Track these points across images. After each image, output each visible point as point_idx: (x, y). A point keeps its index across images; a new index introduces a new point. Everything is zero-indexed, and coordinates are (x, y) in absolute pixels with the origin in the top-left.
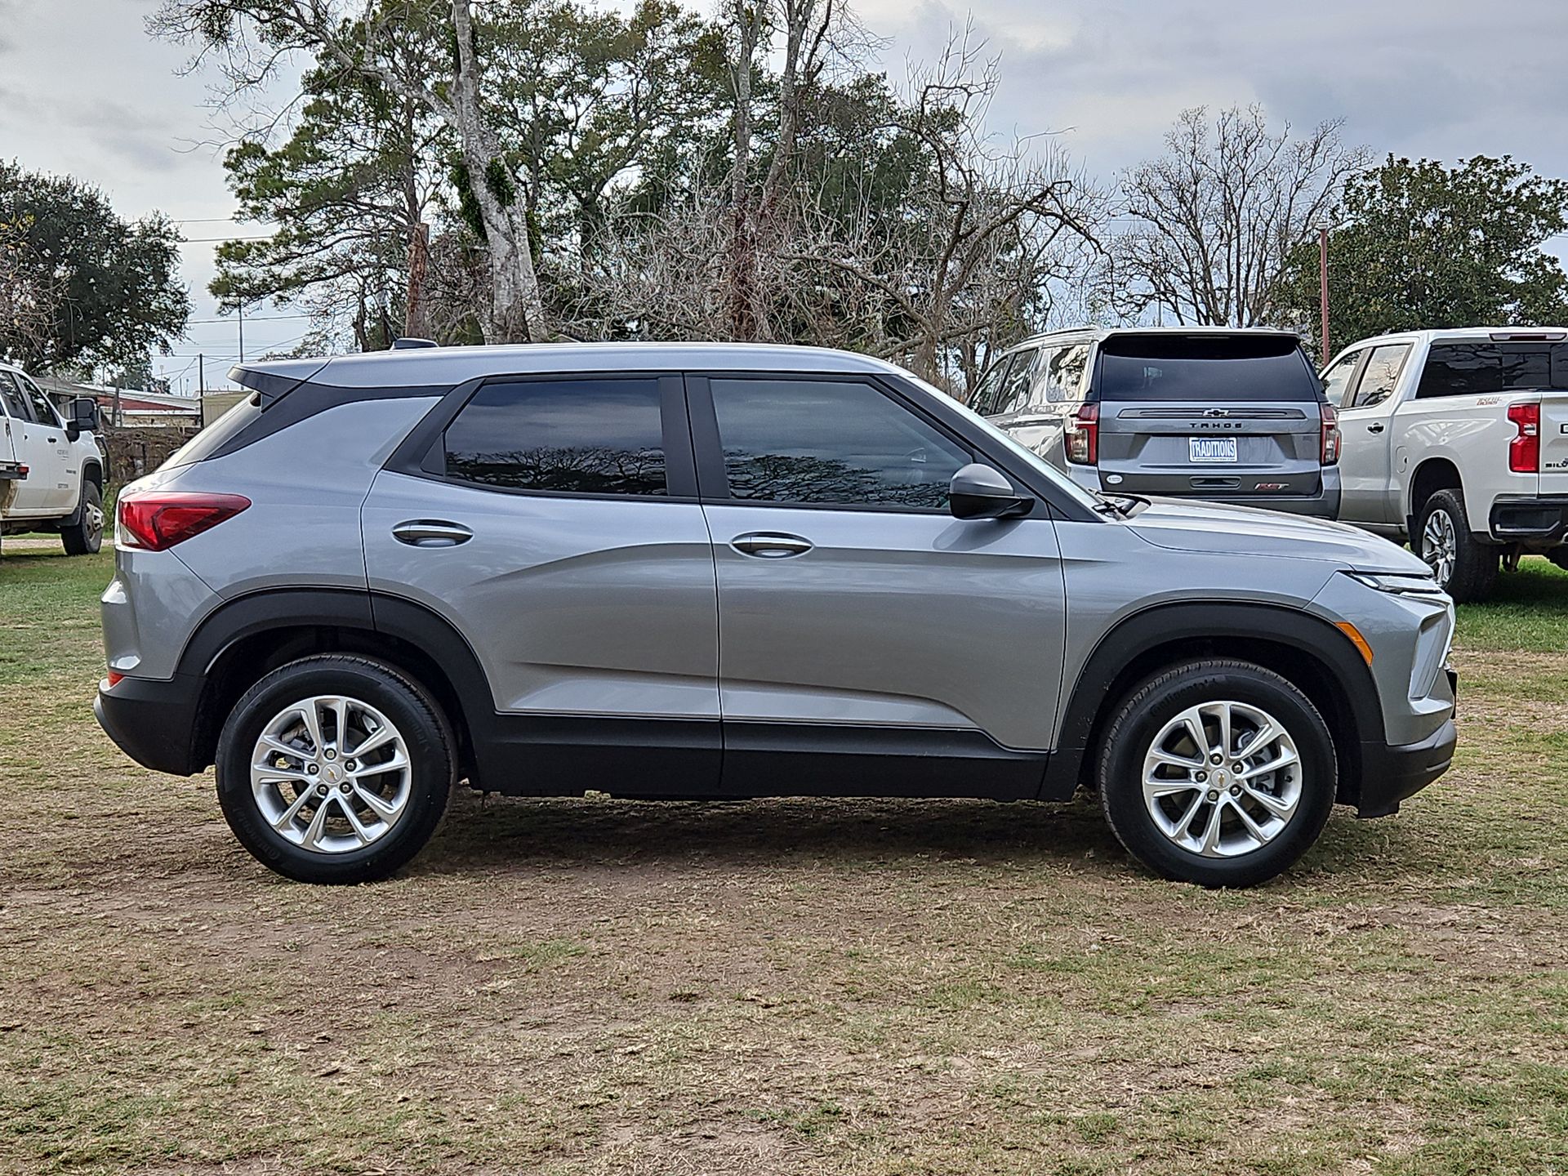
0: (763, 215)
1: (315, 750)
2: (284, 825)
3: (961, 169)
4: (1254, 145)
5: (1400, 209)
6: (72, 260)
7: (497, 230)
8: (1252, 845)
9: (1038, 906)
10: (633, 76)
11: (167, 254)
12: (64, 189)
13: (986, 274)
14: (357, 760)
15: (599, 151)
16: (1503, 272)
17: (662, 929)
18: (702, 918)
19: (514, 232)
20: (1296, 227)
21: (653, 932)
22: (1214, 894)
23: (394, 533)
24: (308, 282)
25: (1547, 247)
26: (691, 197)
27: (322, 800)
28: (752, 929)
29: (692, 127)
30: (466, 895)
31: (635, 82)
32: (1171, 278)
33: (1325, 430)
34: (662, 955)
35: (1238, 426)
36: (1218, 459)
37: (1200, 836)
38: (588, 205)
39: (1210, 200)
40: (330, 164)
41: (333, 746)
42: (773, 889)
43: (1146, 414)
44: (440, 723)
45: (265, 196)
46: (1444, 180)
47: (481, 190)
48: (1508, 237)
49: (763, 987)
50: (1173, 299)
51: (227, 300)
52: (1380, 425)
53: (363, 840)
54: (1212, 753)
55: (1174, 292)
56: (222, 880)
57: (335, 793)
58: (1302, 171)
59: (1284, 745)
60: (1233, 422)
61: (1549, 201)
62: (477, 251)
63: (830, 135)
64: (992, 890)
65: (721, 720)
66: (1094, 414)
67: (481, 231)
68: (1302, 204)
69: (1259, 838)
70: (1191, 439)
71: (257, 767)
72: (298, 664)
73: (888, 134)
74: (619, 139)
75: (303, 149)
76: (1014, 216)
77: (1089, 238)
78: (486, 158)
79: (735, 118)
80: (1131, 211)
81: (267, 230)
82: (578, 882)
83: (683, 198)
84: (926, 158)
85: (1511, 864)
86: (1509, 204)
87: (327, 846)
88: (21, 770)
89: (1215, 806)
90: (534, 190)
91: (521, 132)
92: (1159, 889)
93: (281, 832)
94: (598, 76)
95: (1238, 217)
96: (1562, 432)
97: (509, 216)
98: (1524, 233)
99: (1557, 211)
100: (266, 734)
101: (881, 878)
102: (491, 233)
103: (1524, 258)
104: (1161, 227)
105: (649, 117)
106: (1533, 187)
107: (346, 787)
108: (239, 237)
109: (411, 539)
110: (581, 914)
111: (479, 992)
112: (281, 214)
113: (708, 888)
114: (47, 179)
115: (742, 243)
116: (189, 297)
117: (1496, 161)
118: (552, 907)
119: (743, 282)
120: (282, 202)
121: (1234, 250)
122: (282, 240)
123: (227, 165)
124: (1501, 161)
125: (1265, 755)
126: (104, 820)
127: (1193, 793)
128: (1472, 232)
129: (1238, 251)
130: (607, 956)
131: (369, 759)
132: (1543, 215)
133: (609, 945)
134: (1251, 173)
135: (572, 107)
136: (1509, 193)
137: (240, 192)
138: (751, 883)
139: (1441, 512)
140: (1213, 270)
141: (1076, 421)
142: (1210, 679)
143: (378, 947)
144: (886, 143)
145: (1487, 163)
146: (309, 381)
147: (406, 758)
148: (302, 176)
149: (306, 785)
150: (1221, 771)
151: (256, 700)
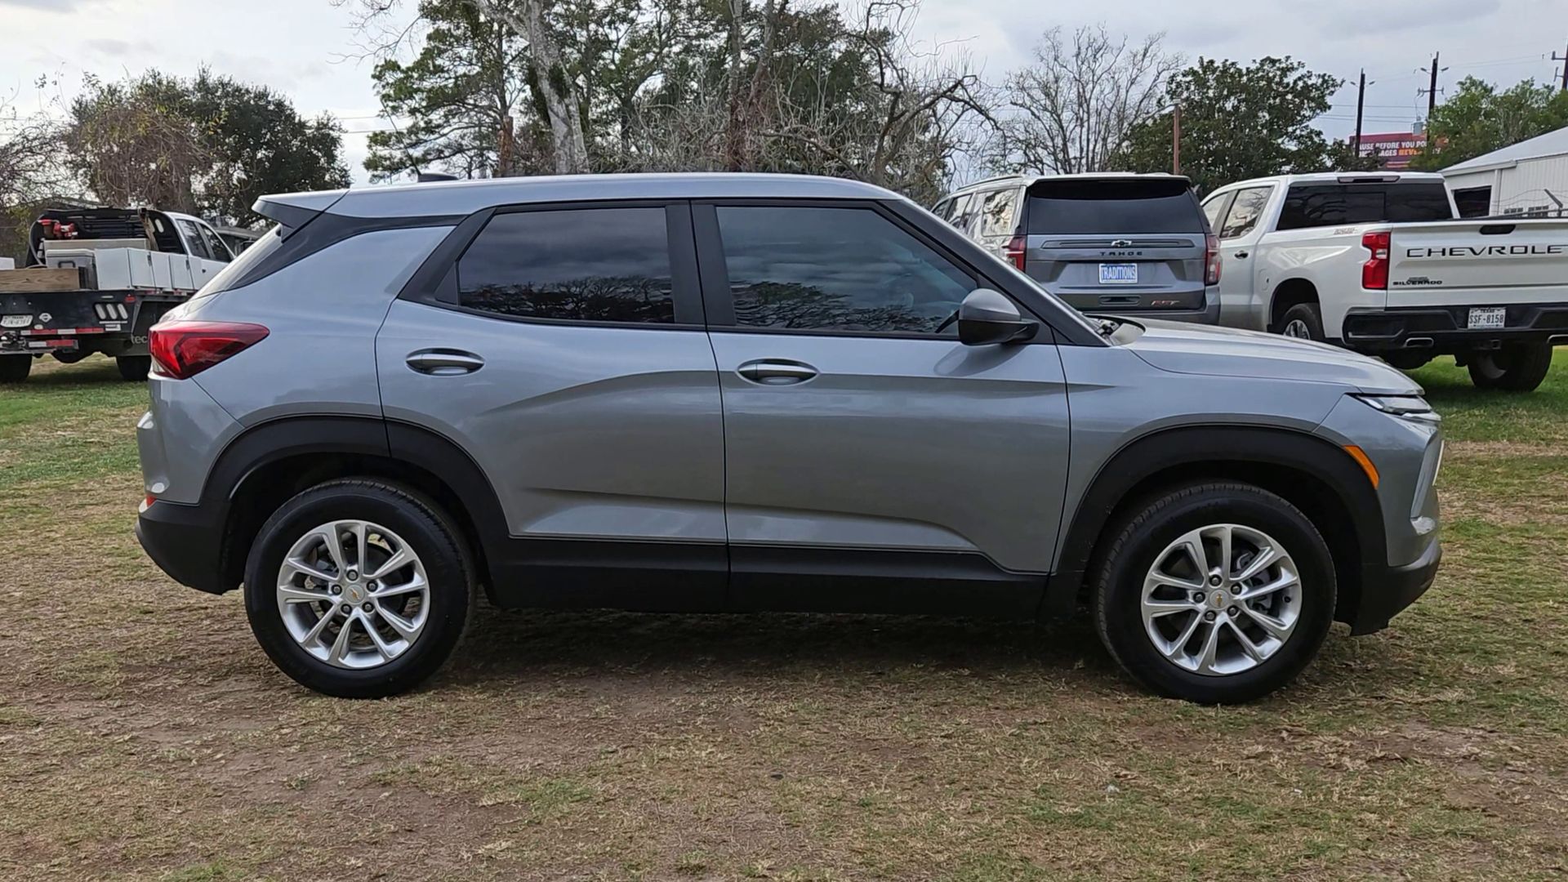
0: (751, 104)
1: (337, 571)
2: (311, 642)
3: (895, 68)
4: (1101, 52)
5: (1207, 97)
6: (269, 145)
7: (558, 116)
8: (1248, 663)
9: (1044, 733)
10: (657, 9)
11: (334, 142)
12: (263, 95)
13: (910, 149)
14: (379, 582)
15: (634, 63)
16: (1283, 143)
17: (670, 765)
18: (709, 750)
19: (570, 118)
20: (1131, 112)
21: (660, 769)
22: (1211, 712)
23: (408, 362)
24: (431, 160)
25: (1314, 124)
26: (698, 97)
27: (346, 619)
28: (760, 763)
29: (699, 45)
30: (482, 713)
31: (658, 14)
32: (1040, 150)
33: (1208, 256)
34: (670, 802)
35: (1139, 253)
36: (1123, 281)
37: (1196, 654)
38: (626, 102)
39: (1068, 92)
40: (447, 75)
41: (355, 567)
42: (779, 709)
43: (1066, 245)
44: (458, 546)
45: (401, 99)
46: (1241, 76)
47: (545, 86)
48: (1285, 117)
49: (775, 853)
50: (1040, 166)
51: (376, 173)
52: (1245, 252)
53: (385, 656)
54: (1211, 574)
55: (1041, 162)
56: (258, 690)
57: (358, 612)
58: (1135, 71)
59: (1284, 567)
60: (1136, 251)
61: (1317, 89)
62: (543, 133)
63: (797, 49)
64: (993, 711)
65: (728, 543)
66: (1022, 245)
67: (546, 118)
68: (1135, 95)
69: (1255, 657)
70: (1101, 265)
71: (283, 588)
72: (319, 489)
73: (839, 47)
74: (647, 55)
75: (425, 65)
76: (933, 102)
77: (988, 118)
78: (548, 63)
79: (729, 38)
80: (1012, 103)
81: (404, 122)
82: (590, 696)
83: (692, 97)
84: (867, 66)
85: (1486, 671)
86: (1288, 93)
87: (351, 662)
88: (120, 561)
89: (1212, 626)
90: (588, 93)
91: (579, 51)
92: (1154, 707)
93: (307, 649)
94: (632, 9)
95: (1088, 106)
96: (1408, 256)
97: (567, 106)
98: (1298, 114)
99: (1323, 96)
100: (291, 556)
101: (881, 693)
102: (553, 119)
103: (1298, 132)
104: (1033, 114)
105: (669, 38)
106: (1306, 79)
107: (367, 606)
108: (383, 129)
109: (424, 368)
110: (589, 742)
111: (474, 856)
112: (413, 112)
113: (714, 706)
114: (250, 88)
115: (736, 125)
116: (350, 173)
117: (1280, 60)
118: (563, 730)
119: (736, 153)
120: (413, 103)
121: (1085, 129)
122: (413, 130)
123: (374, 77)
124: (1283, 60)
125: (1265, 577)
126: (176, 614)
127: (1192, 613)
128: (1260, 114)
129: (1088, 130)
130: (613, 803)
131: (391, 580)
132: (1313, 99)
133: (614, 786)
134: (1098, 73)
135: (614, 32)
136: (1288, 84)
137: (383, 96)
138: (756, 699)
139: (1299, 322)
140: (1069, 144)
141: (1007, 252)
142: (1212, 502)
143: (384, 785)
144: (838, 55)
145: (1273, 62)
146: (327, 211)
147: (424, 580)
148: (427, 84)
149: (330, 604)
150: (1220, 592)
151: (280, 524)
